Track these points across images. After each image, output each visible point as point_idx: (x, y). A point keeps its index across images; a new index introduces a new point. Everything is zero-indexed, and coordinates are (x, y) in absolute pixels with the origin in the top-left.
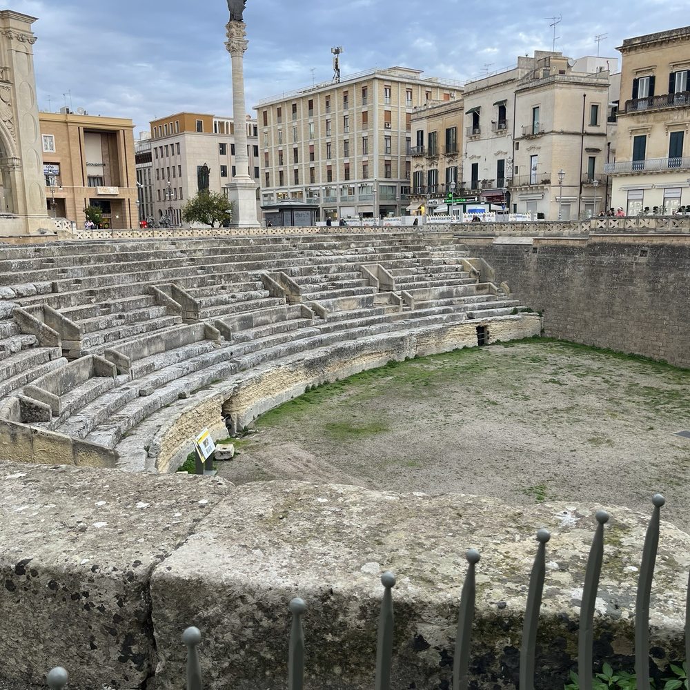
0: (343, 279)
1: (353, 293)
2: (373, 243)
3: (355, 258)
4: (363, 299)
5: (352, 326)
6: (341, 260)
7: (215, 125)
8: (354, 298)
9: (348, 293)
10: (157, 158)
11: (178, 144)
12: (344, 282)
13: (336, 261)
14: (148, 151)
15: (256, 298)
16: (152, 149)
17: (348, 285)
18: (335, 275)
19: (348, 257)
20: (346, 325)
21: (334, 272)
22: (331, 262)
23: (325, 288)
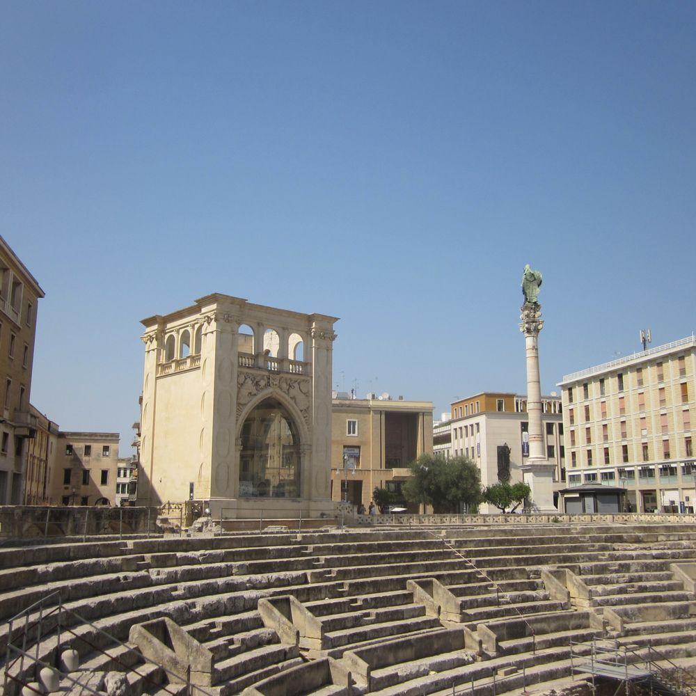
0: (647, 579)
1: (660, 599)
2: (688, 535)
3: (665, 554)
4: (675, 608)
5: (658, 643)
6: (645, 556)
7: (517, 404)
8: (661, 607)
9: (655, 599)
10: (456, 438)
11: (478, 424)
12: (648, 584)
13: (638, 557)
14: (447, 432)
15: (533, 599)
16: (452, 430)
17: (654, 589)
18: (636, 574)
19: (654, 552)
20: (649, 641)
21: (637, 571)
22: (631, 558)
23: (621, 591)
